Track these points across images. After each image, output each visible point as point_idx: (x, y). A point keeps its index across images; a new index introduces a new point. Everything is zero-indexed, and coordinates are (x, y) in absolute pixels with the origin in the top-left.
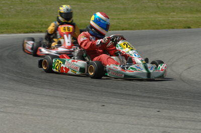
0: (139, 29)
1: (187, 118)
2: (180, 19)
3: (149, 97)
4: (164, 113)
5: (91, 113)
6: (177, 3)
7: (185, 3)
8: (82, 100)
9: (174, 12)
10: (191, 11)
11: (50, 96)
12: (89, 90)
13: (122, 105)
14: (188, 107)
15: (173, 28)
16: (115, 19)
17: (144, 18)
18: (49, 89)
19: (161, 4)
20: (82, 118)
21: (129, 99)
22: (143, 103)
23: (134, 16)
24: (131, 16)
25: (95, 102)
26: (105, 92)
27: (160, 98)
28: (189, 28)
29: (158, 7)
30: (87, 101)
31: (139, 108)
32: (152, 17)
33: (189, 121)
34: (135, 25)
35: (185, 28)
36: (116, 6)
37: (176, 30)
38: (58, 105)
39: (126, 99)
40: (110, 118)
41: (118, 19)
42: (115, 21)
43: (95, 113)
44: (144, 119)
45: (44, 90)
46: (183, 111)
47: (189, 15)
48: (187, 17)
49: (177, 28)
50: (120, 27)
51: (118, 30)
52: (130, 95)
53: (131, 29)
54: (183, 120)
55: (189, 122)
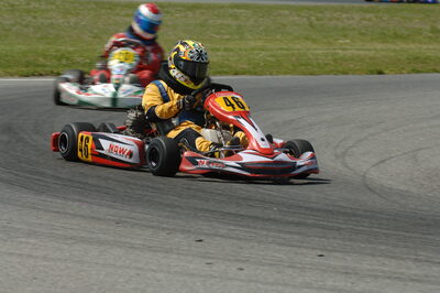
0: (271, 74)
1: (383, 272)
2: (361, 52)
3: (298, 224)
4: (334, 260)
5: (175, 256)
6: (353, 19)
7: (370, 20)
8: (153, 227)
9: (346, 36)
10: (383, 37)
11: (82, 216)
12: (167, 205)
13: (240, 239)
14: (383, 247)
15: (345, 73)
16: (218, 50)
17: (281, 49)
18: (79, 200)
19: (318, 19)
20: (154, 268)
21: (255, 228)
22: (287, 236)
23: (259, 44)
24: (252, 44)
25: (182, 232)
26: (202, 210)
27: (324, 227)
28: (380, 73)
29: (311, 25)
30: (164, 229)
31: (278, 247)
32: (298, 46)
33: (389, 278)
34: (262, 64)
35: (372, 73)
36: (219, 21)
37: (351, 78)
38: (102, 236)
39: (248, 227)
40: (215, 268)
41: (225, 50)
42: (219, 53)
43: (182, 257)
44: (289, 271)
45: (70, 203)
46: (373, 255)
47: (379, 46)
48: (375, 49)
49: (354, 72)
50: (231, 67)
51: (226, 73)
52: (257, 218)
53: (255, 74)
54: (376, 277)
55: (388, 281)
